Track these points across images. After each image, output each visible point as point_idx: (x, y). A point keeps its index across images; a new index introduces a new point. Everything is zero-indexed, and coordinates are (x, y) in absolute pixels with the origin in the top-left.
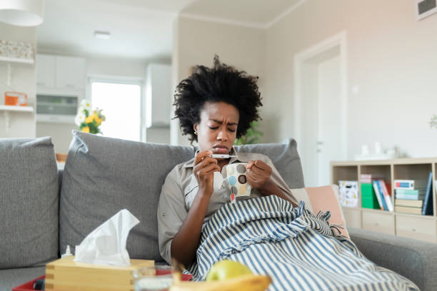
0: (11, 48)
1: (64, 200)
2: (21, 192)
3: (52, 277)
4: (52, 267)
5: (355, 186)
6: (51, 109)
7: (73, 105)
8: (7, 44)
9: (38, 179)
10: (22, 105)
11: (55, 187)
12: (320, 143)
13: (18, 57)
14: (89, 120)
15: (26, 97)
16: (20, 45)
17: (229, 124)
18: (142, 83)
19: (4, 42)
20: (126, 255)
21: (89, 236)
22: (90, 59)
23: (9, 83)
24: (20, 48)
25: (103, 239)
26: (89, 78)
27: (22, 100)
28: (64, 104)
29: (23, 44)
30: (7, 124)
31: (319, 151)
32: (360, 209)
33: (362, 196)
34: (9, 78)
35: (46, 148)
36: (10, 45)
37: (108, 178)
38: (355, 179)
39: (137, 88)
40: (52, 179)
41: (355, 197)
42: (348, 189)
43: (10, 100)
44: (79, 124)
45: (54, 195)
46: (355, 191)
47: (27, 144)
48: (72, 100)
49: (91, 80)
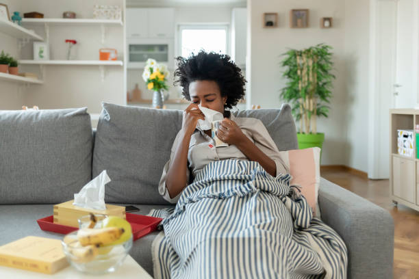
0: (103, 11)
2: (63, 150)
3: (57, 214)
4: (57, 208)
5: (411, 136)
6: (146, 56)
7: (164, 52)
8: (99, 8)
9: (76, 140)
12: (398, 86)
13: (109, 19)
14: (153, 77)
15: (116, 52)
16: (109, 8)
18: (228, 27)
19: (97, 6)
22: (178, 8)
23: (103, 41)
24: (109, 11)
26: (179, 26)
27: (113, 55)
28: (157, 52)
29: (111, 7)
30: (102, 76)
31: (397, 94)
32: (415, 160)
33: (416, 146)
34: (103, 36)
35: (82, 117)
36: (103, 8)
38: (411, 128)
39: (223, 32)
40: (86, 140)
41: (411, 147)
42: (405, 139)
43: (104, 56)
44: (146, 80)
46: (411, 141)
47: (68, 114)
48: (163, 47)
49: (181, 27)
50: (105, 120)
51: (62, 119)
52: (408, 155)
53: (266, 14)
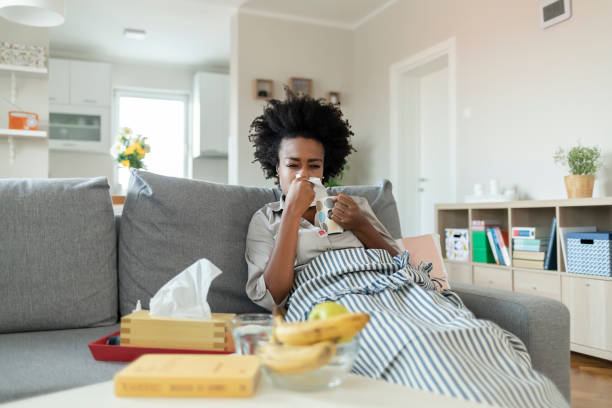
0: (16, 53)
1: (123, 250)
2: (76, 240)
3: (127, 331)
4: (129, 321)
5: (465, 235)
6: (64, 131)
7: (95, 127)
8: (11, 47)
9: (95, 227)
10: (31, 129)
11: (112, 235)
12: (423, 180)
13: (27, 65)
14: (130, 151)
15: (37, 117)
16: (27, 49)
17: (310, 160)
19: (7, 45)
20: (207, 308)
21: (164, 288)
22: (117, 65)
23: (13, 100)
24: (28, 53)
25: (180, 292)
26: (115, 90)
27: (31, 122)
28: (81, 125)
29: (32, 48)
30: (12, 154)
31: (422, 190)
32: (472, 263)
33: (474, 247)
34: (13, 92)
35: (101, 190)
36: (16, 48)
37: (175, 225)
38: (465, 226)
39: (180, 105)
40: (109, 227)
41: (465, 249)
42: (457, 239)
43: (16, 122)
44: (116, 156)
45: (112, 245)
46: (464, 241)
47: (80, 185)
48: (92, 119)
49: (118, 94)
50: (143, 195)
51: (71, 192)
52: (461, 259)
53: (260, 81)
